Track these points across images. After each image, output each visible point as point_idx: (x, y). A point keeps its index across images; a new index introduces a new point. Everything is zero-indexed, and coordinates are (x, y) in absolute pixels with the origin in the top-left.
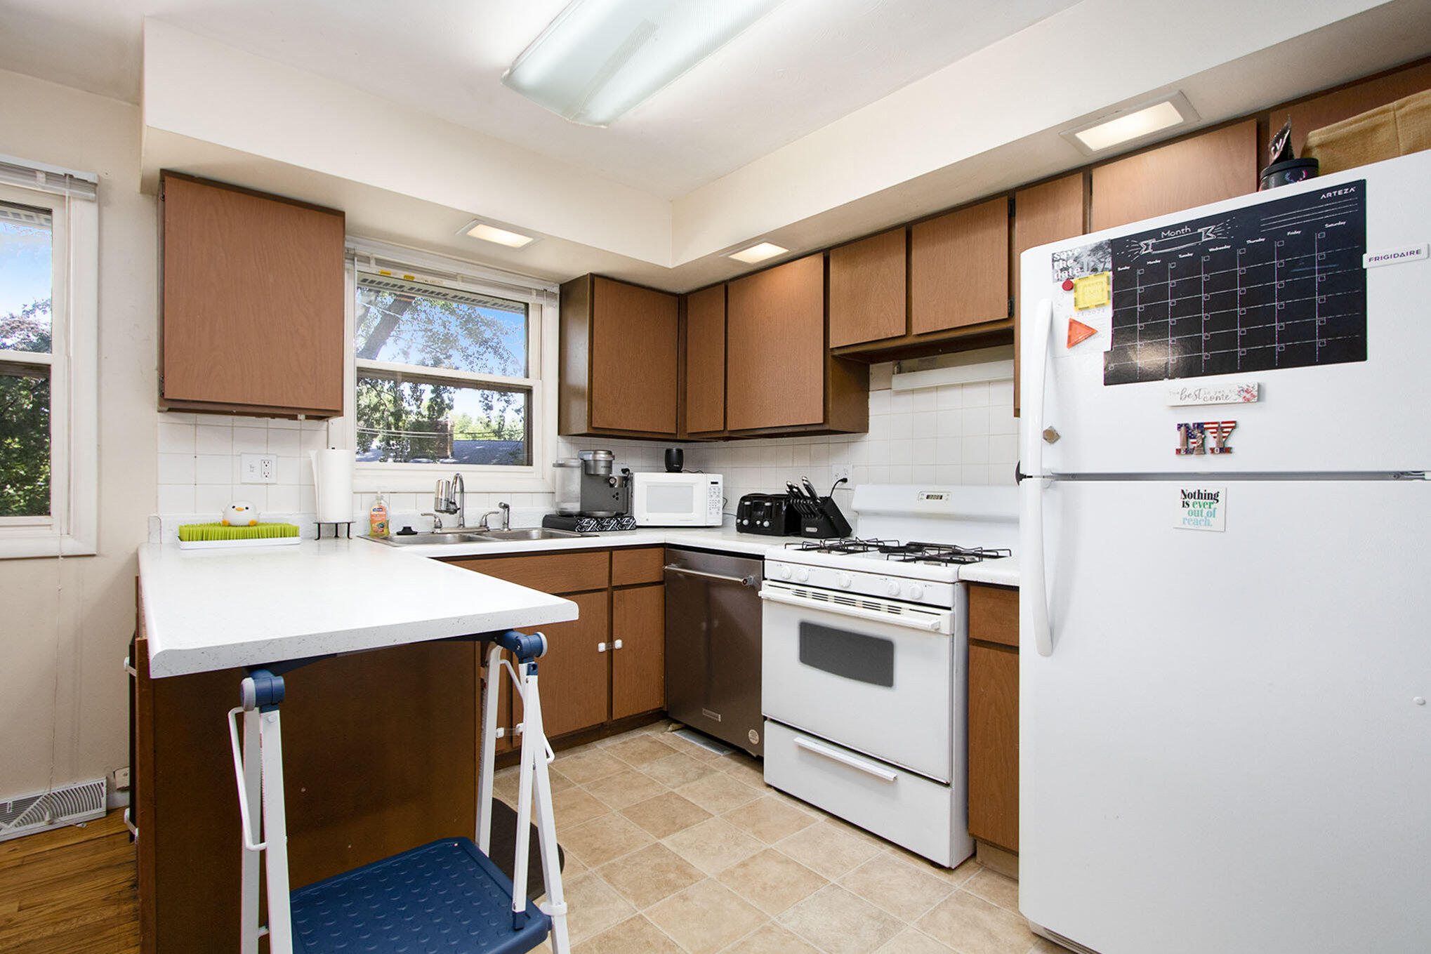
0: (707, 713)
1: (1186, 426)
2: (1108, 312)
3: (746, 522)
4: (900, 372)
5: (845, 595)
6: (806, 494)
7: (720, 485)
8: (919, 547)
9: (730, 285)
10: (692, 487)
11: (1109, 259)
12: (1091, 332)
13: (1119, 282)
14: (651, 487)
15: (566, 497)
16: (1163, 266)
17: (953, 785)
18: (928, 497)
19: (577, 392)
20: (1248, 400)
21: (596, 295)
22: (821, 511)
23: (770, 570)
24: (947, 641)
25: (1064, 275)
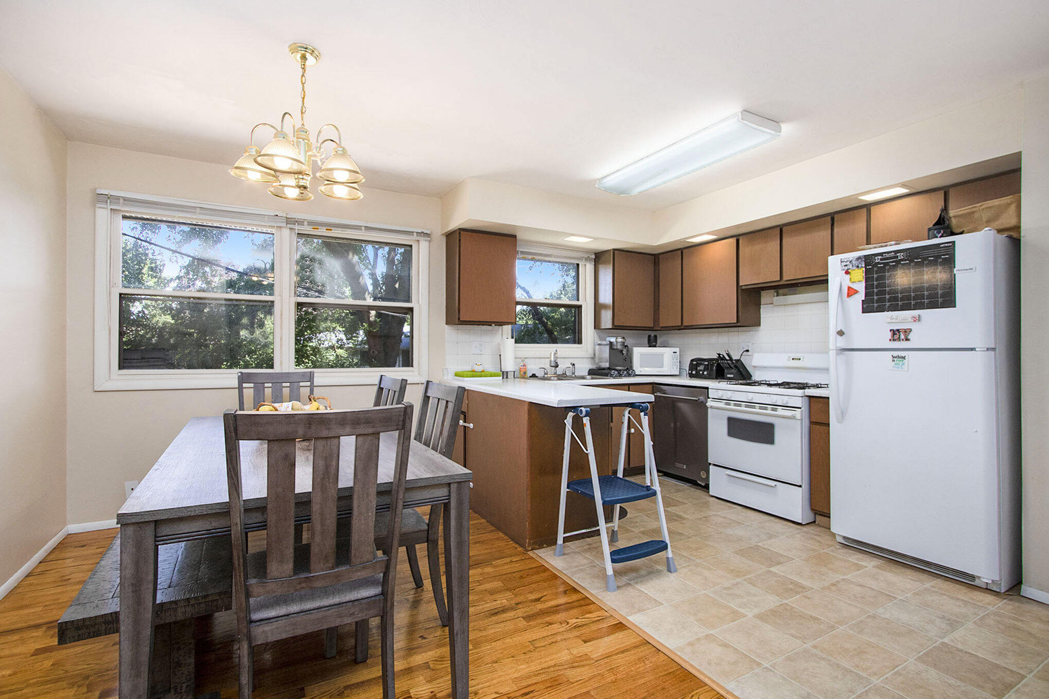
0: (678, 465)
1: (893, 330)
2: (863, 284)
3: (694, 372)
4: (777, 296)
5: (750, 404)
6: (727, 358)
7: (678, 353)
8: (788, 383)
9: (684, 251)
10: (663, 355)
11: (863, 263)
12: (856, 292)
13: (867, 272)
14: (642, 355)
15: (601, 360)
16: (884, 267)
17: (803, 486)
18: (793, 359)
19: (605, 307)
20: (915, 321)
21: (616, 259)
22: (736, 367)
23: (712, 394)
24: (799, 422)
25: (846, 268)
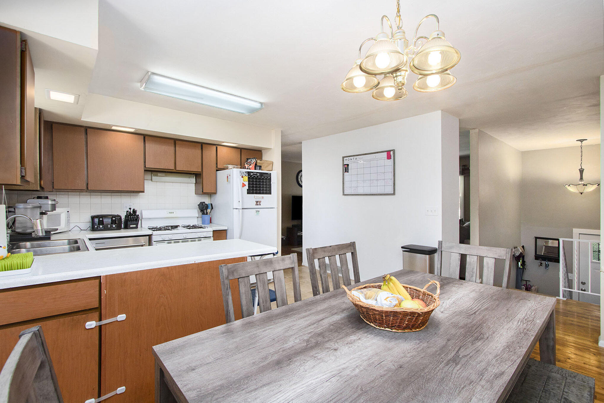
1: (256, 201)
2: (247, 183)
4: (155, 176)
10: (60, 215)
11: (247, 174)
12: (245, 185)
13: (249, 178)
16: (254, 177)
18: (169, 213)
25: (242, 175)
